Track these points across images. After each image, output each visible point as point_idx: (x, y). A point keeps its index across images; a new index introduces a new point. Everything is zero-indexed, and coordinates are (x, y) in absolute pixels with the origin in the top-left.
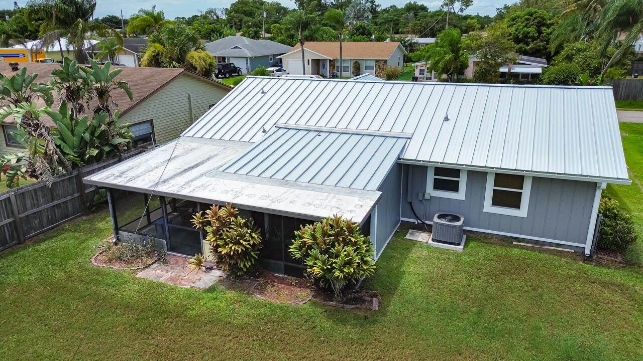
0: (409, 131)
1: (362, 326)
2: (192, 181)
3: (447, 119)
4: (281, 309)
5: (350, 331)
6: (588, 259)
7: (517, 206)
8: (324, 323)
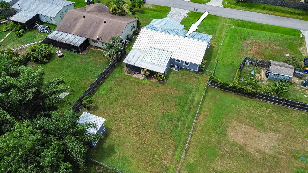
0: (173, 51)
1: (163, 85)
2: (139, 63)
3: (180, 48)
4: (153, 82)
5: (162, 85)
6: (197, 73)
7: (188, 65)
8: (159, 84)
